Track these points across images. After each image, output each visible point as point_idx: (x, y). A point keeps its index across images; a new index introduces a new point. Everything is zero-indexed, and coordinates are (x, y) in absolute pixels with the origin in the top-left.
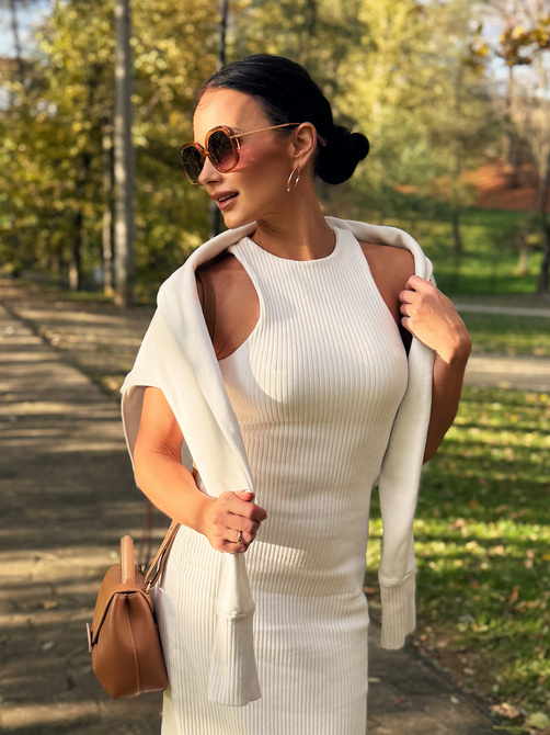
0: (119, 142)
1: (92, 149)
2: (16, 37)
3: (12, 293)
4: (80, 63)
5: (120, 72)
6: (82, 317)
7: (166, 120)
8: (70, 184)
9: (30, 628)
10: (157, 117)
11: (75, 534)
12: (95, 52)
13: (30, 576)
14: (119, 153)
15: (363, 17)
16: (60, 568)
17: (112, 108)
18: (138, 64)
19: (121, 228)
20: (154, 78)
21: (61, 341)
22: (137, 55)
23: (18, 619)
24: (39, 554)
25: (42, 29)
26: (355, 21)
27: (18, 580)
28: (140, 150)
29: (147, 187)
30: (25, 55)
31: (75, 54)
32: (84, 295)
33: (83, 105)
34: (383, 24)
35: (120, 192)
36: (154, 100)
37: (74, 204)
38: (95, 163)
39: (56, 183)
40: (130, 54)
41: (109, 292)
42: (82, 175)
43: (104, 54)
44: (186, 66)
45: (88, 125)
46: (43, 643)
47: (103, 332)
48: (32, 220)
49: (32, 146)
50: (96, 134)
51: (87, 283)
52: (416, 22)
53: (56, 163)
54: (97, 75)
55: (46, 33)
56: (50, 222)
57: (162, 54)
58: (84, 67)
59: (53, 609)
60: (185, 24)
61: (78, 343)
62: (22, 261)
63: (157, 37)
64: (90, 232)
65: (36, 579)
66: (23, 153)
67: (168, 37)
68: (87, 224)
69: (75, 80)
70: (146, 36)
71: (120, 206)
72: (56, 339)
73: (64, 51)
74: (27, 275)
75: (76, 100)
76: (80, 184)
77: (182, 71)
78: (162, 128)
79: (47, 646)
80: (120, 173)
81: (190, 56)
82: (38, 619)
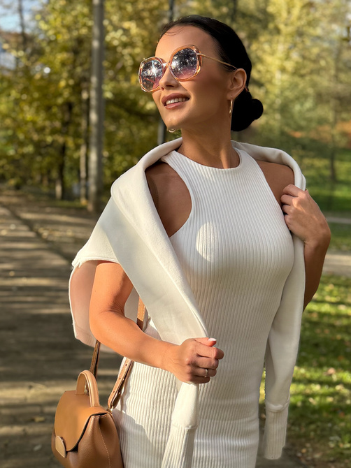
0: (93, 94)
1: (73, 99)
2: (22, 18)
3: (15, 200)
4: (67, 37)
5: (96, 44)
6: (64, 218)
7: (127, 79)
8: (58, 124)
9: (25, 436)
10: (121, 77)
11: (58, 371)
12: (77, 29)
13: (26, 399)
14: (93, 102)
15: (271, 9)
16: (47, 395)
17: (89, 70)
18: (108, 38)
19: (93, 157)
20: (119, 49)
21: (49, 235)
22: (108, 32)
23: (17, 429)
24: (32, 384)
25: (40, 12)
26: (264, 12)
27: (17, 402)
28: (108, 101)
29: (112, 128)
30: (28, 31)
31: (64, 30)
32: (66, 203)
33: (69, 68)
34: (284, 14)
35: (94, 130)
36: (119, 65)
37: (60, 139)
38: (76, 110)
39: (47, 123)
40: (103, 32)
41: (83, 202)
42: (67, 117)
43: (84, 31)
44: (143, 41)
45: (71, 82)
46: (35, 445)
47: (78, 229)
48: (29, 149)
49: (32, 96)
50: (77, 88)
51: (67, 195)
52: (308, 14)
53: (48, 108)
54: (77, 48)
55: (43, 15)
56: (43, 151)
57: (126, 31)
58: (71, 39)
59: (41, 422)
60: (143, 10)
61: (61, 237)
62: (21, 178)
63: (122, 19)
64: (71, 158)
65: (29, 401)
66: (24, 101)
67: (131, 19)
68: (68, 153)
69: (64, 49)
70: (115, 18)
71: (93, 140)
72: (45, 234)
73: (55, 28)
74: (25, 189)
75: (63, 64)
76: (65, 124)
77: (140, 44)
78: (125, 85)
79: (37, 448)
80: (94, 117)
81: (145, 33)
82: (31, 430)
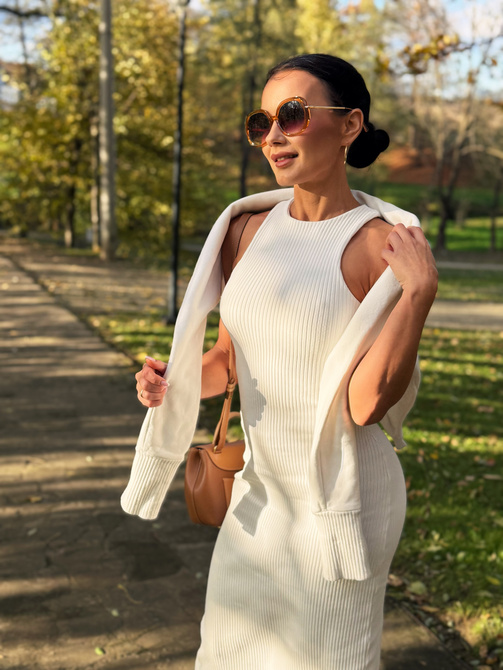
0: (103, 131)
1: (82, 135)
2: (24, 47)
3: (18, 249)
4: (73, 68)
5: (103, 75)
6: (74, 268)
7: (141, 113)
8: (65, 164)
9: (18, 518)
10: (134, 111)
11: (60, 442)
12: (84, 59)
13: (21, 476)
14: (103, 140)
15: (299, 32)
16: (46, 470)
17: (98, 103)
18: (118, 68)
19: (105, 198)
20: (131, 80)
21: (57, 287)
22: (117, 62)
23: (10, 511)
24: (28, 458)
25: (43, 41)
26: (292, 36)
27: (11, 480)
28: (121, 137)
29: (126, 166)
30: (31, 61)
31: (69, 61)
32: (76, 251)
33: (76, 101)
34: (314, 38)
35: (104, 170)
36: (132, 97)
37: (68, 180)
38: (85, 147)
39: (54, 163)
40: (112, 61)
41: (96, 249)
42: (75, 156)
43: (90, 61)
44: (157, 71)
45: (79, 117)
46: (29, 529)
47: (90, 281)
48: (35, 192)
49: (35, 133)
50: (85, 124)
51: (80, 242)
52: (340, 37)
53: (55, 146)
54: (86, 77)
55: (47, 44)
56: (52, 193)
57: (138, 61)
58: (76, 71)
59: (38, 502)
60: (155, 37)
61: (69, 290)
62: (28, 224)
63: (132, 48)
64: (82, 201)
65: (26, 478)
66: (27, 139)
67: (144, 47)
68: (79, 195)
69: (69, 81)
70: (125, 47)
71: (104, 181)
72: (52, 286)
73: (59, 58)
74: (33, 235)
75: (70, 97)
76: (73, 163)
77: (153, 74)
78: (139, 120)
79: (31, 532)
80: (104, 156)
81: (160, 63)
82: (24, 511)
